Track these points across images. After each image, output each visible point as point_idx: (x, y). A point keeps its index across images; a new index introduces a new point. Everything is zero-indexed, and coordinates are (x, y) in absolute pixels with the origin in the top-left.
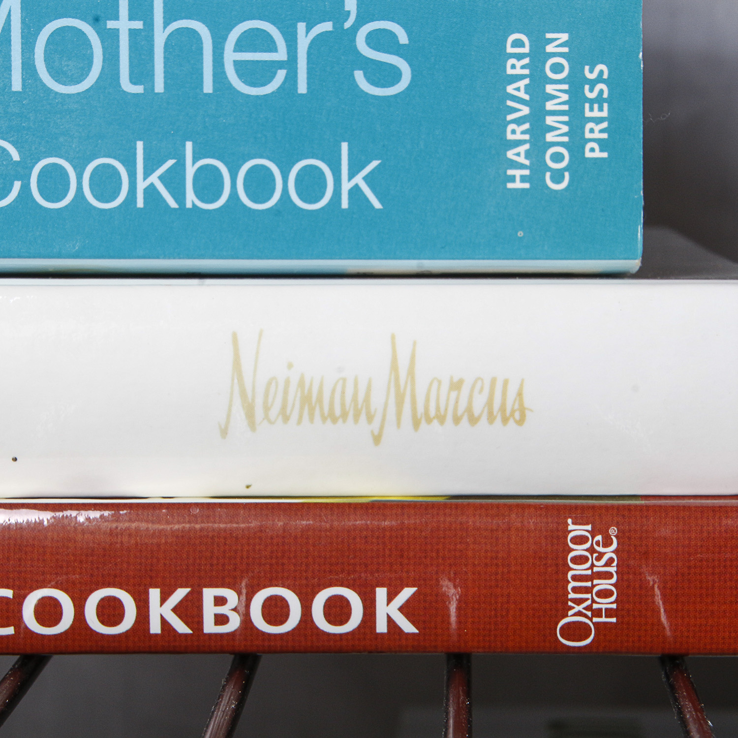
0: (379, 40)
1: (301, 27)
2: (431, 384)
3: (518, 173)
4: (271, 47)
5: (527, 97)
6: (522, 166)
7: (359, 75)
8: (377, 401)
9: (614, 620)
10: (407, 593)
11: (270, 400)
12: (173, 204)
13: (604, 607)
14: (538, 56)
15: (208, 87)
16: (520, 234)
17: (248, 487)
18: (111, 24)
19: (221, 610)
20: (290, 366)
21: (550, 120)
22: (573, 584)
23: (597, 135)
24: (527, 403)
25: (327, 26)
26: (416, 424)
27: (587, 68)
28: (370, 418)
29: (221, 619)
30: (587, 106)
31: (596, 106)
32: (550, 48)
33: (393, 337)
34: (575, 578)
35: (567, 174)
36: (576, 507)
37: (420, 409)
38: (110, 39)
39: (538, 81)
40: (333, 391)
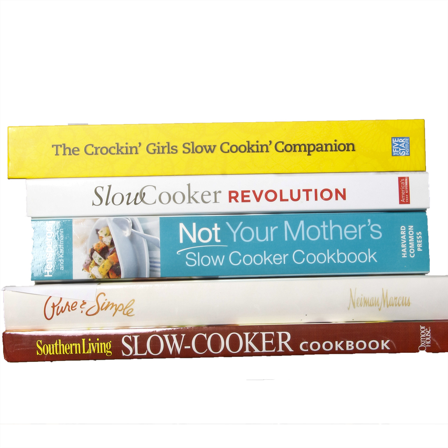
0: (375, 228)
1: (359, 226)
2: (391, 298)
3: (404, 254)
4: (353, 230)
5: (405, 239)
6: (405, 253)
7: (371, 235)
8: (380, 301)
9: (430, 346)
10: (388, 341)
11: (358, 301)
12: (335, 262)
13: (428, 343)
14: (407, 231)
15: (341, 238)
16: (405, 266)
17: (353, 320)
18: (322, 226)
19: (350, 345)
20: (362, 295)
21: (410, 243)
22: (422, 339)
23: (420, 246)
24: (410, 302)
25: (365, 225)
26: (388, 306)
27: (417, 233)
28: (378, 305)
29: (350, 347)
30: (417, 240)
31: (419, 240)
32: (409, 229)
33: (383, 289)
34: (422, 337)
35: (414, 254)
36: (422, 323)
37: (388, 303)
38: (321, 229)
39: (407, 236)
40: (371, 300)
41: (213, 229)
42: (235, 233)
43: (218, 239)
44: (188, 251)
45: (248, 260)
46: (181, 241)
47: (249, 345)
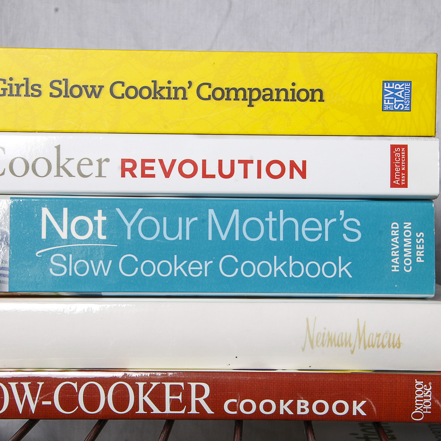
0: (352, 224)
1: (326, 220)
2: (370, 334)
3: (395, 267)
4: (317, 226)
5: (398, 243)
6: (397, 265)
7: (344, 235)
8: (352, 341)
9: (430, 412)
10: (363, 402)
11: (318, 339)
12: (286, 276)
13: (427, 408)
14: (401, 230)
15: (297, 239)
16: (396, 286)
17: (310, 367)
18: (267, 219)
19: (302, 407)
20: (325, 329)
21: (405, 250)
22: (417, 400)
23: (420, 255)
24: (401, 341)
25: (334, 220)
26: (365, 348)
27: (417, 234)
28: (350, 346)
29: (303, 410)
30: (417, 245)
31: (420, 246)
32: (405, 227)
33: (358, 320)
34: (418, 399)
35: (411, 267)
36: (418, 375)
37: (367, 343)
38: (266, 224)
39: (401, 238)
40: (339, 337)
41: (95, 218)
42: (129, 225)
43: (103, 234)
44: (51, 253)
45: (148, 268)
46: (44, 236)
47: (144, 402)
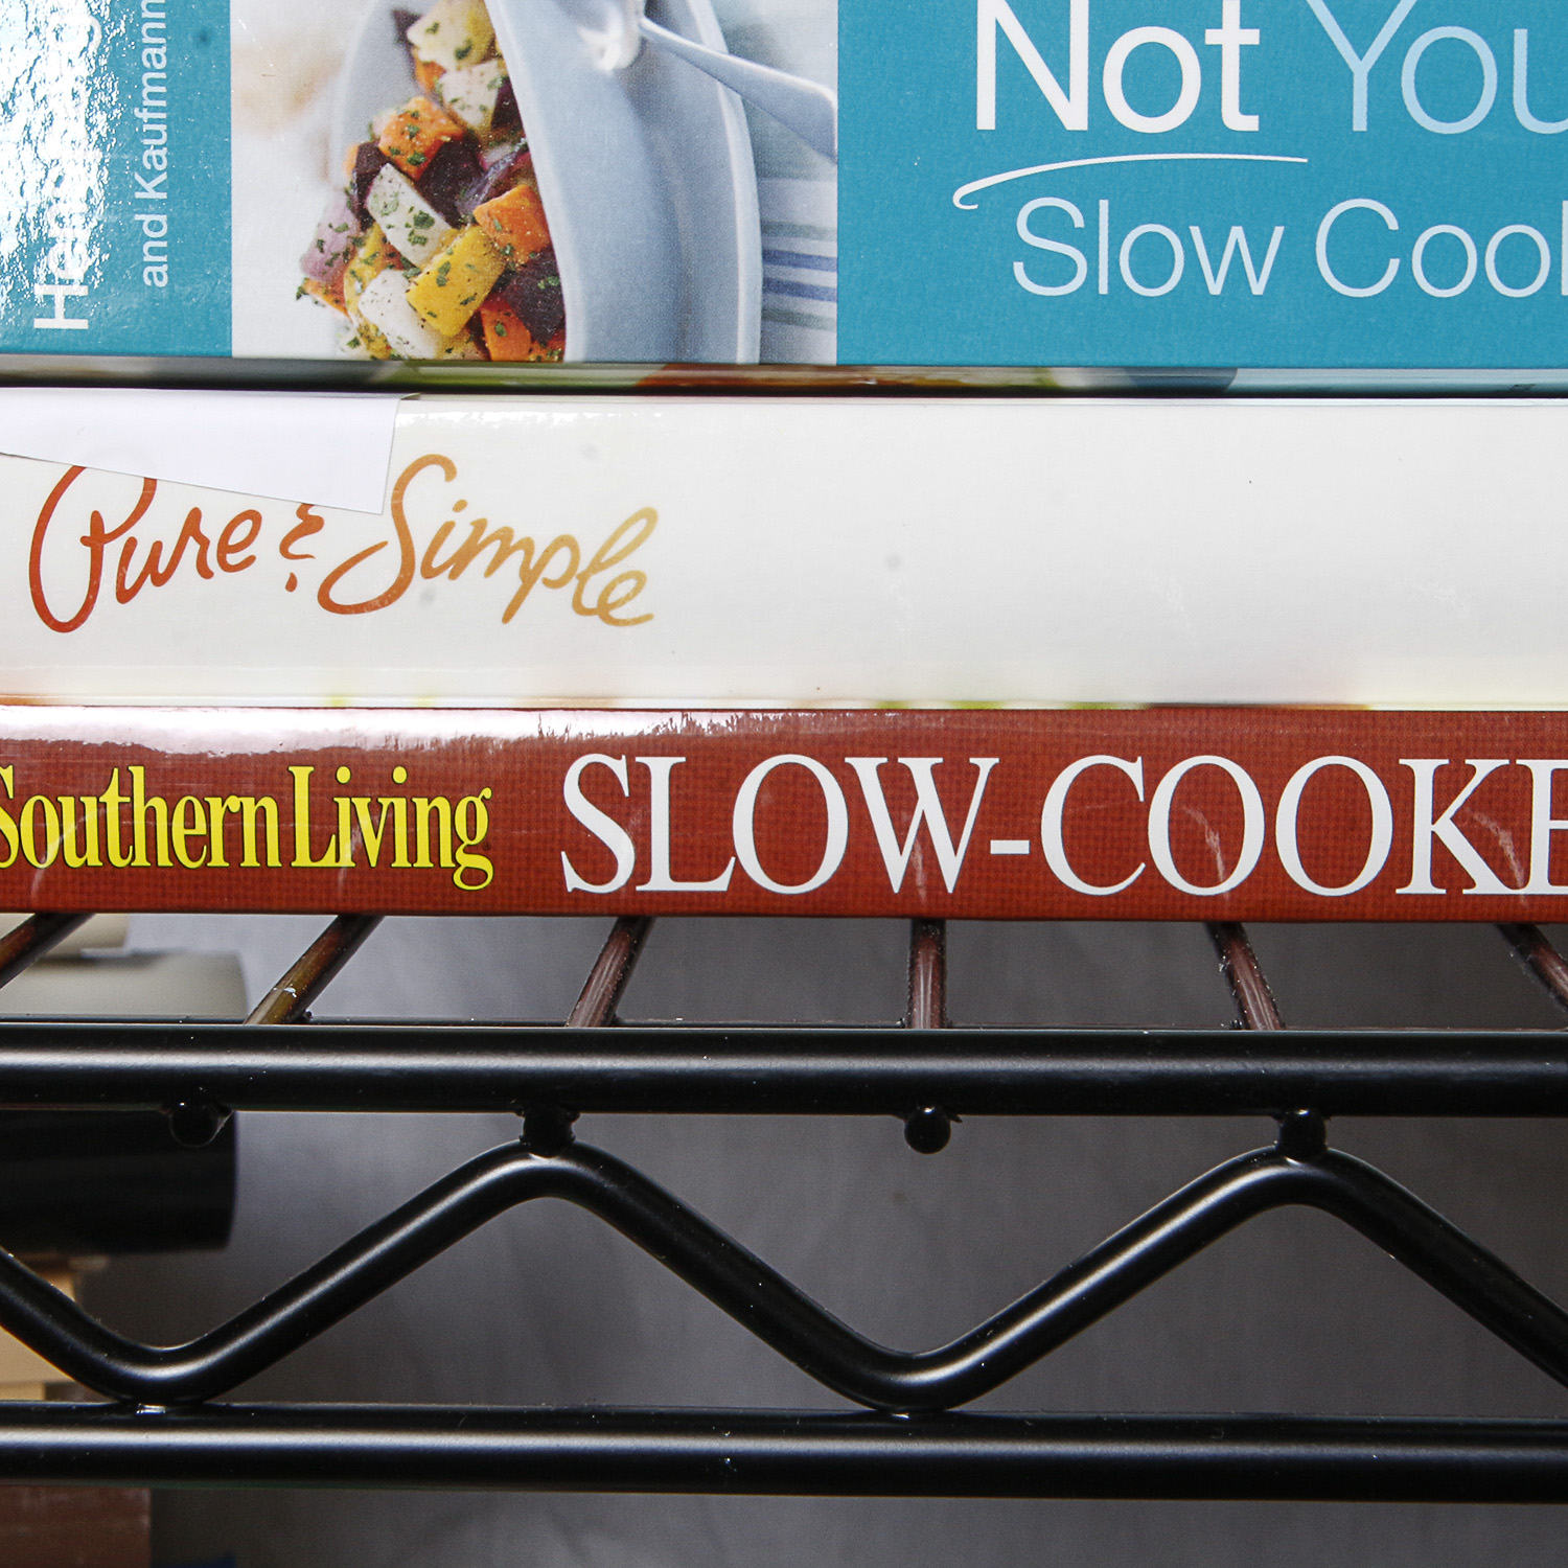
41: (1212, 37)
42: (1361, 69)
43: (1245, 109)
44: (1031, 186)
45: (1443, 263)
46: (986, 117)
47: (1437, 844)
